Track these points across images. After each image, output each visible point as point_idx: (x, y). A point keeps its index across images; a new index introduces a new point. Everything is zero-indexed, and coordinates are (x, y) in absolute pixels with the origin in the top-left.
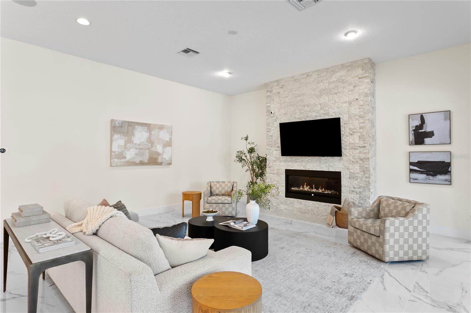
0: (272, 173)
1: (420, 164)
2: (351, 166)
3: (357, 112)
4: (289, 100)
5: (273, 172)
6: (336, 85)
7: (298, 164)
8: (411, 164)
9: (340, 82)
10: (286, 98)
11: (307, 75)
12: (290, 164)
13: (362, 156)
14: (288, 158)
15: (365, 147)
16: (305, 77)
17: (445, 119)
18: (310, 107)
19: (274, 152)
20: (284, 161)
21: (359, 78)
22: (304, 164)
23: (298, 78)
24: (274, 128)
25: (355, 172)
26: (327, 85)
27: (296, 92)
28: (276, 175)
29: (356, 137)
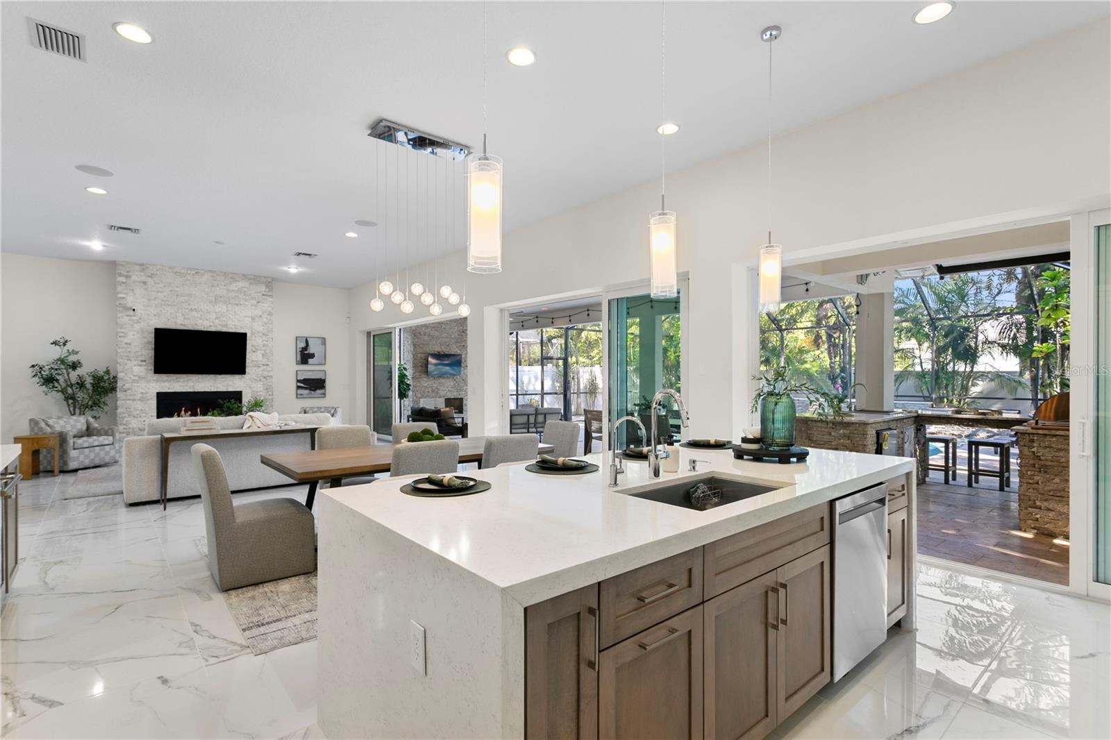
0: (129, 400)
1: (305, 381)
2: (253, 385)
3: (260, 329)
4: (165, 297)
5: (131, 398)
6: (236, 294)
7: (181, 384)
8: (298, 381)
9: (241, 293)
10: (159, 294)
11: (196, 273)
12: (166, 384)
13: (265, 374)
14: (164, 377)
15: (268, 365)
16: (193, 274)
17: (322, 345)
18: (200, 313)
19: (136, 369)
20: (154, 380)
21: (263, 295)
22: (191, 384)
23: (182, 271)
24: (135, 333)
25: (258, 390)
26: (225, 292)
27: (178, 289)
28: (139, 402)
29: (259, 354)
